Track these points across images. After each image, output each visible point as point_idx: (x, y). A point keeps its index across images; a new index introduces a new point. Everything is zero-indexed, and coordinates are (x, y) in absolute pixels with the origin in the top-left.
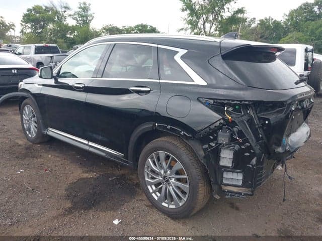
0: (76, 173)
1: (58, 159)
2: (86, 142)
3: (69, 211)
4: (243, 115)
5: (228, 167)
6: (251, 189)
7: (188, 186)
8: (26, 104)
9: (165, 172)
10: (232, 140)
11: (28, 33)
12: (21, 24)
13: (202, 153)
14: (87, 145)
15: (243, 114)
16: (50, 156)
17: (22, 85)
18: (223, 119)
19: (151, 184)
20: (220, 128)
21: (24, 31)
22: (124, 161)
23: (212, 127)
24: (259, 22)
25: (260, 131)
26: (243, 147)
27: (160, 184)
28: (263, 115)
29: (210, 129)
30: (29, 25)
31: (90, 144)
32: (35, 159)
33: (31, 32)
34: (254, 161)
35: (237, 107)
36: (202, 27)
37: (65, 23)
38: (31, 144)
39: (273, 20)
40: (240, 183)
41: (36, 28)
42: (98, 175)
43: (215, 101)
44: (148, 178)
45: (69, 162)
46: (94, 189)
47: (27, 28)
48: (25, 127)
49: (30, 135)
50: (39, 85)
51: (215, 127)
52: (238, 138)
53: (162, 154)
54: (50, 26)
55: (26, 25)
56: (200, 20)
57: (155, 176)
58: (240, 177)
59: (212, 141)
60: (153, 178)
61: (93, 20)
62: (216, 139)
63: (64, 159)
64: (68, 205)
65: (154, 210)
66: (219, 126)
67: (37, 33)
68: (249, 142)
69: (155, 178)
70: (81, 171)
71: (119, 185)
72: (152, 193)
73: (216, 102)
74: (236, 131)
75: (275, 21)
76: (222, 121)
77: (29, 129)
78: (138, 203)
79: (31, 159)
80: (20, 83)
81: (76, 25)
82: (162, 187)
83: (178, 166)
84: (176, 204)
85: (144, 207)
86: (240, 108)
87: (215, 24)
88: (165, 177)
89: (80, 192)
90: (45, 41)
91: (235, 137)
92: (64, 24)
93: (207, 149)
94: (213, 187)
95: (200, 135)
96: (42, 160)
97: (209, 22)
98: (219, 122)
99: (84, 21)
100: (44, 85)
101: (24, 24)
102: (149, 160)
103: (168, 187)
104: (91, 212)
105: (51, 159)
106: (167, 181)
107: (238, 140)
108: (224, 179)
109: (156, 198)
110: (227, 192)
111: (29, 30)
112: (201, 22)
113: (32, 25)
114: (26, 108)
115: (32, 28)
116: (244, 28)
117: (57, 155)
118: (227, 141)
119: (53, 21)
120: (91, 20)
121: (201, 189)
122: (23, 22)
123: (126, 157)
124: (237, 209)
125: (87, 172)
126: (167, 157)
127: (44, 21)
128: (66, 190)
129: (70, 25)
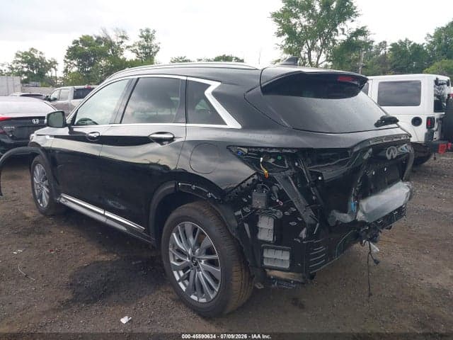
0: (91, 254)
1: (72, 236)
2: (102, 212)
3: (67, 304)
4: (287, 169)
5: (269, 243)
6: (301, 274)
7: (219, 270)
8: (37, 163)
9: (193, 251)
10: (270, 203)
11: (74, 73)
12: (65, 61)
13: (234, 223)
14: (104, 215)
15: (287, 167)
16: (62, 232)
17: (34, 138)
18: (257, 173)
19: (177, 269)
20: (254, 186)
21: (69, 69)
22: (145, 237)
23: (244, 185)
24: (391, 47)
25: (314, 191)
26: (286, 213)
27: (188, 268)
28: (316, 168)
29: (242, 189)
30: (75, 63)
31: (107, 214)
32: (41, 236)
33: (78, 71)
34: (303, 234)
35: (280, 158)
36: (307, 56)
37: (121, 57)
38: (41, 216)
39: (412, 43)
40: (287, 266)
41: (85, 66)
42: (118, 258)
43: (250, 150)
44: (174, 260)
45: (85, 240)
46: (108, 275)
47: (72, 65)
48: (36, 194)
49: (41, 205)
50: (51, 136)
51: (248, 185)
52: (278, 201)
53: (189, 226)
54: (103, 63)
55: (72, 62)
56: (304, 48)
57: (181, 258)
58: (286, 256)
59: (245, 205)
60: (179, 261)
61: (158, 53)
62: (250, 202)
63: (80, 236)
64: (68, 296)
65: (182, 306)
66: (252, 184)
67: (86, 72)
68: (294, 207)
69: (182, 261)
70: (99, 252)
71: (143, 272)
72: (179, 281)
73: (251, 152)
74: (276, 191)
75: (415, 44)
76: (256, 177)
77: (41, 197)
78: (162, 296)
79: (36, 236)
80: (32, 135)
81: (136, 60)
82: (189, 273)
83: (208, 241)
84: (207, 297)
85: (168, 302)
86: (283, 159)
87: (325, 53)
88: (193, 259)
89: (88, 279)
90: (94, 81)
91: (273, 199)
92: (119, 58)
93: (240, 216)
94: (251, 271)
95: (230, 197)
96: (51, 237)
97: (317, 49)
98: (252, 179)
99: (146, 54)
100: (56, 137)
101: (68, 60)
102: (174, 234)
103: (197, 272)
104: (95, 307)
105: (63, 235)
106: (196, 264)
107: (278, 203)
108: (265, 260)
109: (184, 288)
110: (273, 279)
111: (75, 69)
112: (305, 49)
113: (79, 63)
114: (37, 167)
115: (79, 65)
116: (370, 56)
117: (72, 231)
118: (264, 205)
119: (106, 56)
120: (155, 53)
121: (235, 274)
122: (68, 58)
123: (147, 231)
124: (302, 306)
125: (105, 253)
126: (195, 230)
127: (94, 56)
128: (70, 277)
129: (128, 59)
